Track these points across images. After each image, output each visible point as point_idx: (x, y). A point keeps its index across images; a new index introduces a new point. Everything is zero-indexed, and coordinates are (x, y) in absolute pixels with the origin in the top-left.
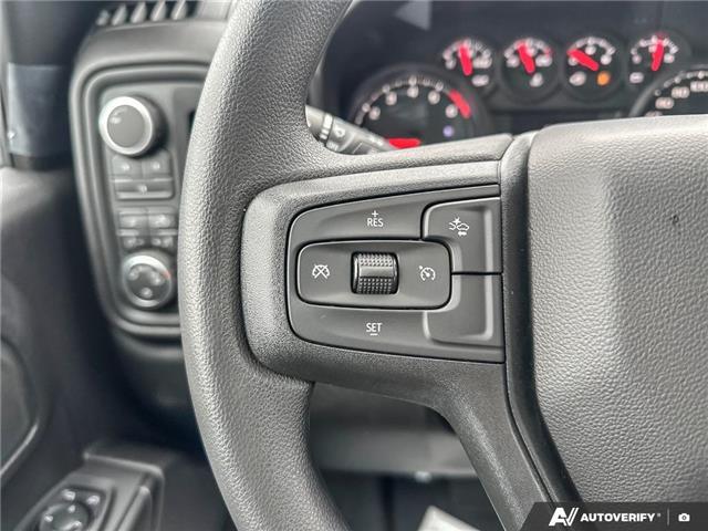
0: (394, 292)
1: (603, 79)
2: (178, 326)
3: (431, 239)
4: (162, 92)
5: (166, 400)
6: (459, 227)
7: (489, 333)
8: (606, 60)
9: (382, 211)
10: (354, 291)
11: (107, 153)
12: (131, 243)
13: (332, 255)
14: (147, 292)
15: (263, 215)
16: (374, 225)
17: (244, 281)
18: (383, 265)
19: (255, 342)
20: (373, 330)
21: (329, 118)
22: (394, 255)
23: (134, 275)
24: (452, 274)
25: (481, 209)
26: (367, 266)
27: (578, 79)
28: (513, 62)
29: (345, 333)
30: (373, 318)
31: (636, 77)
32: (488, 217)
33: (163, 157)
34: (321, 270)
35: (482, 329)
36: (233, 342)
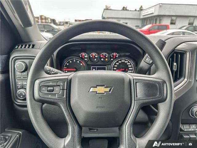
0: (53, 91)
1: (107, 59)
2: (26, 103)
3: (58, 85)
4: (27, 61)
5: (24, 119)
6: (62, 84)
7: (65, 96)
8: (107, 56)
9: (52, 82)
10: (48, 91)
11: (16, 71)
12: (19, 87)
13: (45, 87)
14: (21, 96)
15: (37, 82)
16: (51, 84)
17: (34, 90)
18: (52, 88)
19: (35, 98)
20: (50, 96)
21: (52, 68)
22: (53, 87)
23: (19, 93)
24: (60, 89)
25: (65, 82)
26: (49, 88)
27: (102, 59)
28: (91, 56)
29: (46, 96)
30: (50, 95)
31: (112, 59)
32: (66, 83)
33: (26, 72)
34: (43, 89)
35: (64, 96)
36: (32, 97)
